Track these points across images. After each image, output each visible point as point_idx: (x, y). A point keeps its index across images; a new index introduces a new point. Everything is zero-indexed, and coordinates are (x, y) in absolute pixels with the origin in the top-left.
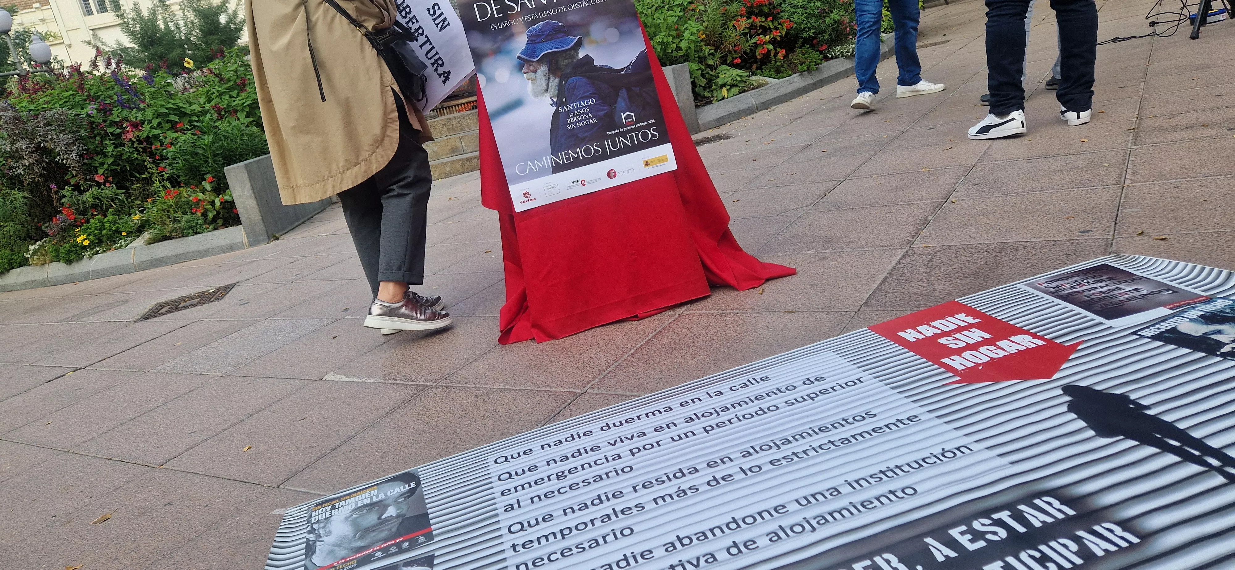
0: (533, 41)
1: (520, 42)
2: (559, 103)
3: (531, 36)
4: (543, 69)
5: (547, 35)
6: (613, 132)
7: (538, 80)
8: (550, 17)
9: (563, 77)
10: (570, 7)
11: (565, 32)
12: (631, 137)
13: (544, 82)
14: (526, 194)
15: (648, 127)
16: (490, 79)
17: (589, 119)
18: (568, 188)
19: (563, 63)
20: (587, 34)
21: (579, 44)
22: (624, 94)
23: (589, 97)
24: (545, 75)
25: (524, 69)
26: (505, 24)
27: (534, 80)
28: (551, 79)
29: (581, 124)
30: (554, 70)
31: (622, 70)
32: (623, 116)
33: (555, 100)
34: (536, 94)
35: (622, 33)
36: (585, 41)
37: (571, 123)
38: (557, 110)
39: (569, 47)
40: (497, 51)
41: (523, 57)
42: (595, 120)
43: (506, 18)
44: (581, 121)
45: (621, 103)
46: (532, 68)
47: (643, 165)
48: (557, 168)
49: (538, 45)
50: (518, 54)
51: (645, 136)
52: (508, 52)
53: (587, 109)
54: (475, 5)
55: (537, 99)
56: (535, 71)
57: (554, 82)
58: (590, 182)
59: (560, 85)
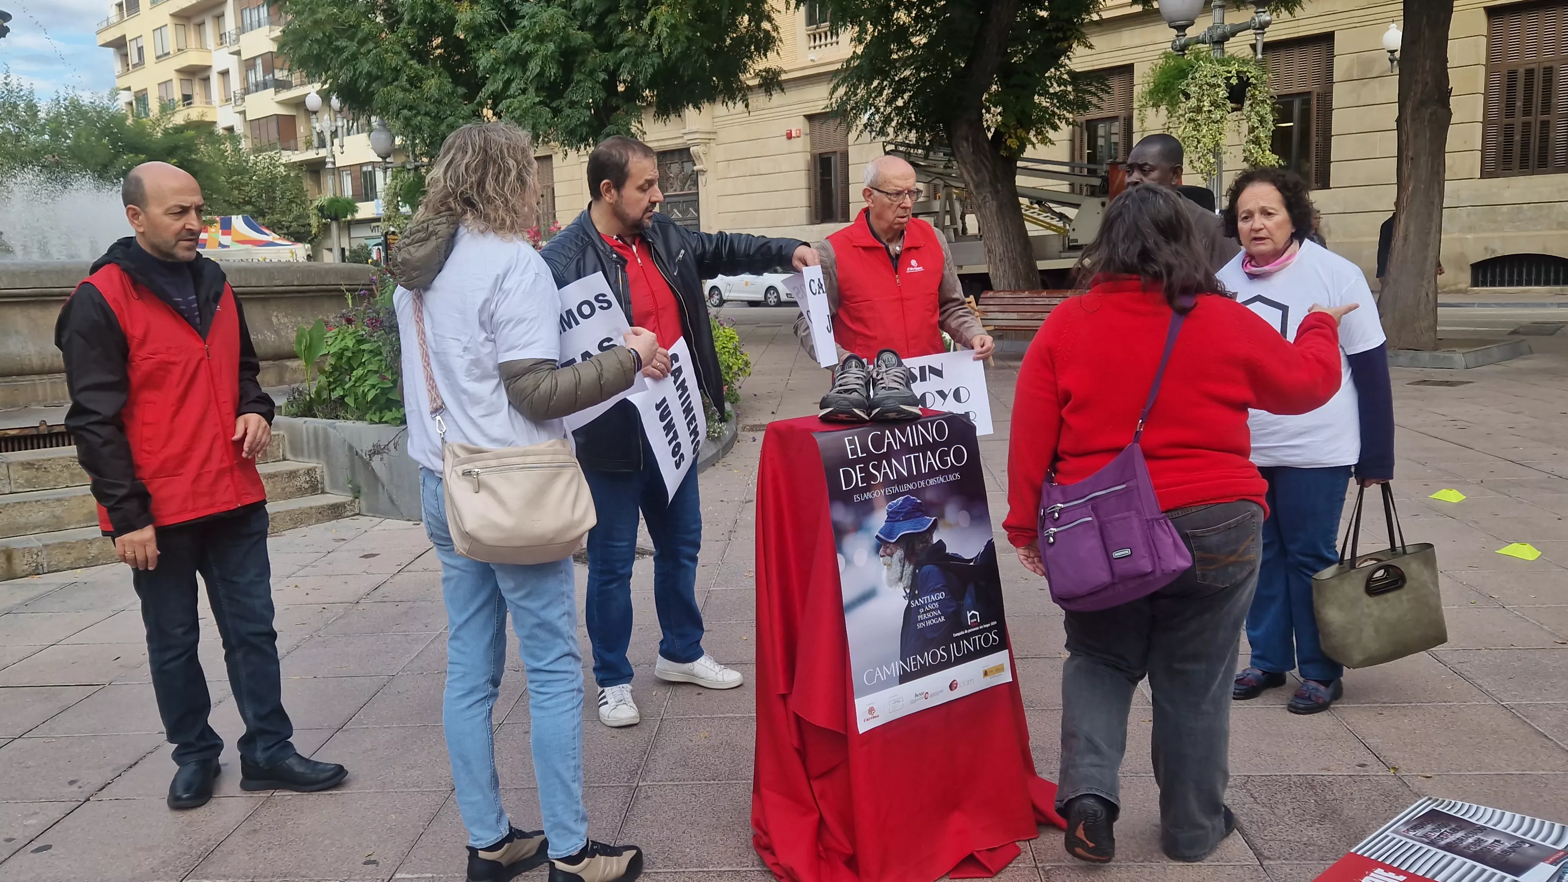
0: (893, 517)
1: (879, 519)
2: (911, 597)
3: (891, 512)
4: (899, 553)
5: (907, 513)
6: (959, 634)
7: (894, 567)
8: (910, 492)
9: (918, 565)
10: (928, 482)
11: (922, 511)
12: (974, 640)
13: (899, 569)
14: (871, 711)
15: (989, 630)
16: (848, 562)
17: (936, 616)
18: (913, 702)
19: (919, 546)
20: (942, 516)
21: (934, 526)
22: (971, 588)
23: (939, 591)
24: (900, 561)
25: (881, 552)
26: (867, 495)
27: (889, 565)
28: (906, 566)
29: (929, 623)
30: (909, 556)
31: (971, 560)
32: (969, 615)
33: (908, 591)
34: (891, 583)
35: (973, 518)
36: (940, 523)
37: (922, 621)
38: (909, 603)
39: (925, 529)
40: (858, 527)
41: (881, 536)
42: (943, 617)
43: (868, 488)
44: (930, 619)
45: (968, 600)
46: (888, 551)
47: (982, 675)
48: (905, 677)
49: (897, 524)
50: (877, 533)
51: (986, 639)
52: (868, 530)
53: (936, 605)
54: (841, 470)
55: (890, 589)
56: (891, 555)
57: (909, 569)
58: (932, 695)
59: (914, 573)
